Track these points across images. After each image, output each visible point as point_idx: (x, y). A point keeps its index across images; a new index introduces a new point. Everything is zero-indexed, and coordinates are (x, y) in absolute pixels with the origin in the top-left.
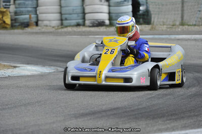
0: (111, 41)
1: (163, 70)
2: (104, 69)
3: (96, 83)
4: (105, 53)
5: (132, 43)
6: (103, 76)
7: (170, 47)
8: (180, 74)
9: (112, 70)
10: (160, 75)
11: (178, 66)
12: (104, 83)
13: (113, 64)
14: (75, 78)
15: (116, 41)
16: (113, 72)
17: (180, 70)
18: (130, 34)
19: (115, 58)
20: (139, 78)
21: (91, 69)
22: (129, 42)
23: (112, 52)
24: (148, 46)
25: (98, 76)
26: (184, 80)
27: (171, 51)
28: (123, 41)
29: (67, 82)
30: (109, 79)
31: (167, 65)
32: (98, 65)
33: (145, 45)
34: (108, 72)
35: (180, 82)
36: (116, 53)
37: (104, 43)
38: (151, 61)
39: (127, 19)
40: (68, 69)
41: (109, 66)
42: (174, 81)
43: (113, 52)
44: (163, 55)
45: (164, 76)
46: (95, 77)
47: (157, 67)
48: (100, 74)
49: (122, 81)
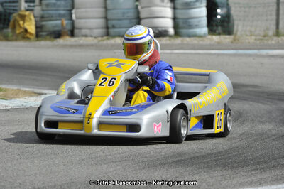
0: (110, 65)
1: (193, 112)
2: (97, 110)
3: (82, 132)
4: (100, 85)
5: (146, 69)
6: (94, 122)
7: (208, 75)
8: (222, 117)
9: (109, 112)
10: (188, 120)
11: (218, 106)
12: (95, 132)
13: (111, 102)
14: (51, 124)
15: (119, 66)
16: (110, 114)
17: (223, 111)
18: (145, 56)
19: (116, 92)
20: (151, 124)
21: (77, 110)
22: (140, 67)
23: (111, 83)
24: (171, 74)
25: (86, 120)
26: (230, 126)
27: (209, 81)
28: (130, 66)
29: (38, 130)
30: (103, 126)
31: (201, 104)
32: (87, 104)
33: (167, 72)
34: (103, 115)
35: (222, 130)
36: (117, 84)
37: (100, 68)
38: (177, 98)
39: (140, 32)
41: (105, 105)
42: (212, 128)
43: (113, 82)
44: (196, 87)
45: (194, 121)
46: (81, 122)
47: (182, 106)
48: (89, 118)
49: (125, 128)
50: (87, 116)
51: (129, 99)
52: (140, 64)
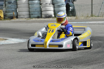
0: (52, 25)
1: (80, 40)
2: (48, 41)
3: (44, 48)
4: (49, 32)
5: (64, 27)
6: (48, 44)
7: (84, 28)
8: (90, 42)
9: (52, 41)
10: (78, 43)
12: (48, 47)
13: (53, 38)
14: (33, 45)
15: (55, 26)
16: (53, 42)
17: (89, 40)
18: (63, 22)
19: (54, 34)
20: (66, 45)
21: (42, 41)
22: (62, 26)
23: (53, 31)
24: (72, 28)
25: (45, 44)
26: (92, 45)
27: (85, 30)
28: (59, 26)
29: (29, 48)
30: (50, 46)
31: (82, 37)
32: (45, 38)
34: (50, 42)
35: (89, 46)
36: (55, 32)
37: (49, 26)
38: (74, 36)
40: (30, 41)
42: (86, 46)
44: (80, 32)
45: (80, 43)
46: (43, 45)
47: (76, 39)
48: (46, 43)
49: (58, 46)
50: (45, 42)
51: (58, 37)
52: (62, 25)
